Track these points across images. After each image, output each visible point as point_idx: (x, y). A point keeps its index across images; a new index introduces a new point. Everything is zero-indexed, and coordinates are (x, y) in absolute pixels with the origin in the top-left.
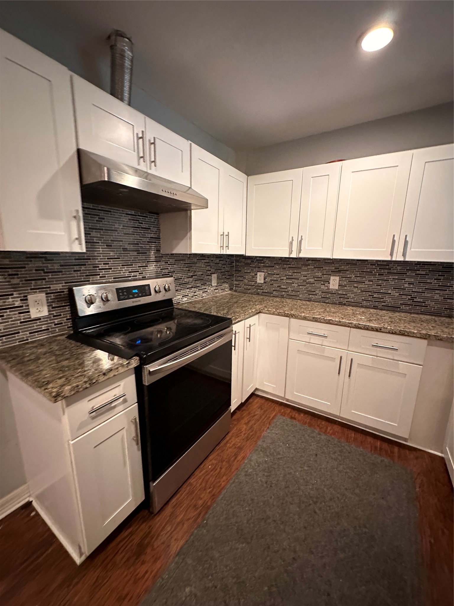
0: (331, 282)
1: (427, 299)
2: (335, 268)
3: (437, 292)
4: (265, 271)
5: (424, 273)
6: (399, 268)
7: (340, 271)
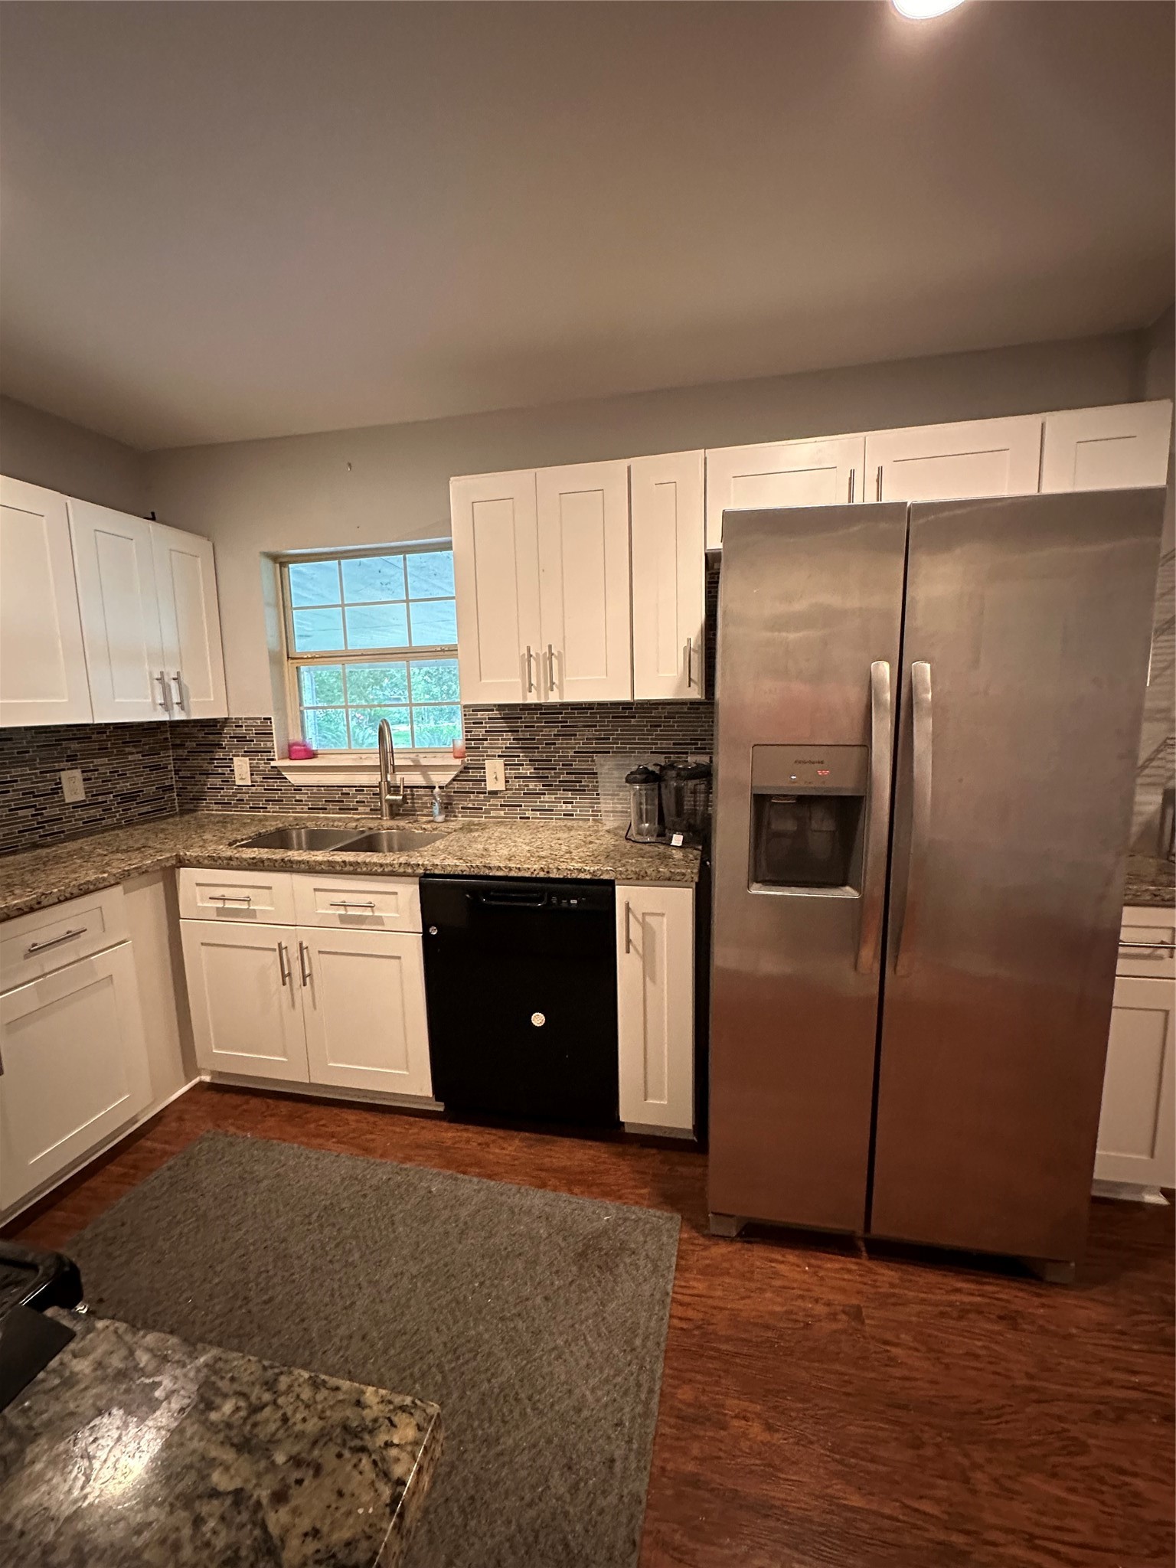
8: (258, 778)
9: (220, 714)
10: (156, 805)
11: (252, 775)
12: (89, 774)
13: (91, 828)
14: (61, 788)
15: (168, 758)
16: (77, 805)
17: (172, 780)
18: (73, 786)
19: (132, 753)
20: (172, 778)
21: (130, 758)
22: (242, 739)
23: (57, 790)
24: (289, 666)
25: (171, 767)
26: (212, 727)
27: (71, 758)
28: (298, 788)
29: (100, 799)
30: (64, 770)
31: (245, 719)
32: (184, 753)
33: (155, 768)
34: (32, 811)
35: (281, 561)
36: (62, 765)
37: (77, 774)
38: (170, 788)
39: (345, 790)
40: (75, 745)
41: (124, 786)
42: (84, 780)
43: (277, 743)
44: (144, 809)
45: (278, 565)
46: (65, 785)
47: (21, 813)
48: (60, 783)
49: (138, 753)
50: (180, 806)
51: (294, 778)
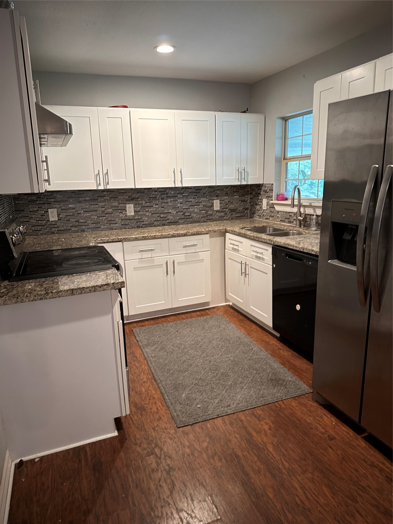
0: (127, 209)
1: (191, 212)
2: (128, 197)
3: (196, 207)
4: (58, 206)
5: (186, 194)
6: (172, 192)
7: (132, 199)
8: (268, 207)
9: (261, 182)
10: (242, 214)
11: (267, 206)
12: (222, 201)
13: (221, 219)
14: (213, 205)
15: (248, 198)
16: (217, 211)
17: (248, 206)
18: (217, 205)
19: (236, 196)
20: (248, 205)
21: (235, 197)
22: (266, 191)
23: (212, 206)
24: (284, 162)
25: (249, 201)
26: (259, 186)
27: (217, 196)
28: (278, 212)
29: (224, 210)
30: (215, 200)
31: (268, 184)
32: (252, 196)
33: (243, 201)
34: (205, 211)
35: (285, 119)
36: (215, 198)
37: (218, 201)
38: (247, 209)
39: (291, 214)
40: (219, 192)
41: (232, 206)
42: (220, 203)
43: (274, 194)
44: (238, 215)
45: (284, 121)
46: (214, 204)
47: (202, 212)
48: (213, 204)
49: (238, 195)
50: (250, 215)
51: (277, 208)
